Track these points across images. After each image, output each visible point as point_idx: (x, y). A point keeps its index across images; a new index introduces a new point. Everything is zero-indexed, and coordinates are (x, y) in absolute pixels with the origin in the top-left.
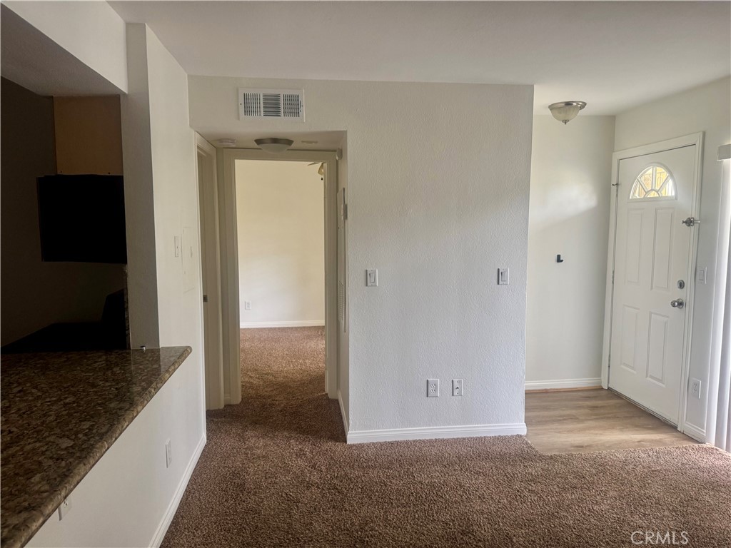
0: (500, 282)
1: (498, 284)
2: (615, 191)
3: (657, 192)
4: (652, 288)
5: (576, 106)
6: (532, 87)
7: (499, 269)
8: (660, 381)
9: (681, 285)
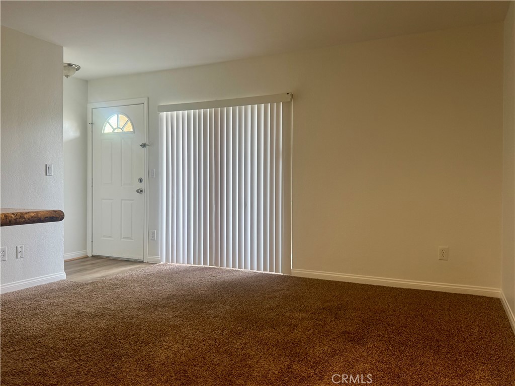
0: (48, 174)
1: (46, 175)
2: (91, 127)
3: (121, 129)
4: (121, 185)
5: (74, 68)
6: (63, 47)
7: (46, 165)
8: (131, 239)
9: (141, 181)
